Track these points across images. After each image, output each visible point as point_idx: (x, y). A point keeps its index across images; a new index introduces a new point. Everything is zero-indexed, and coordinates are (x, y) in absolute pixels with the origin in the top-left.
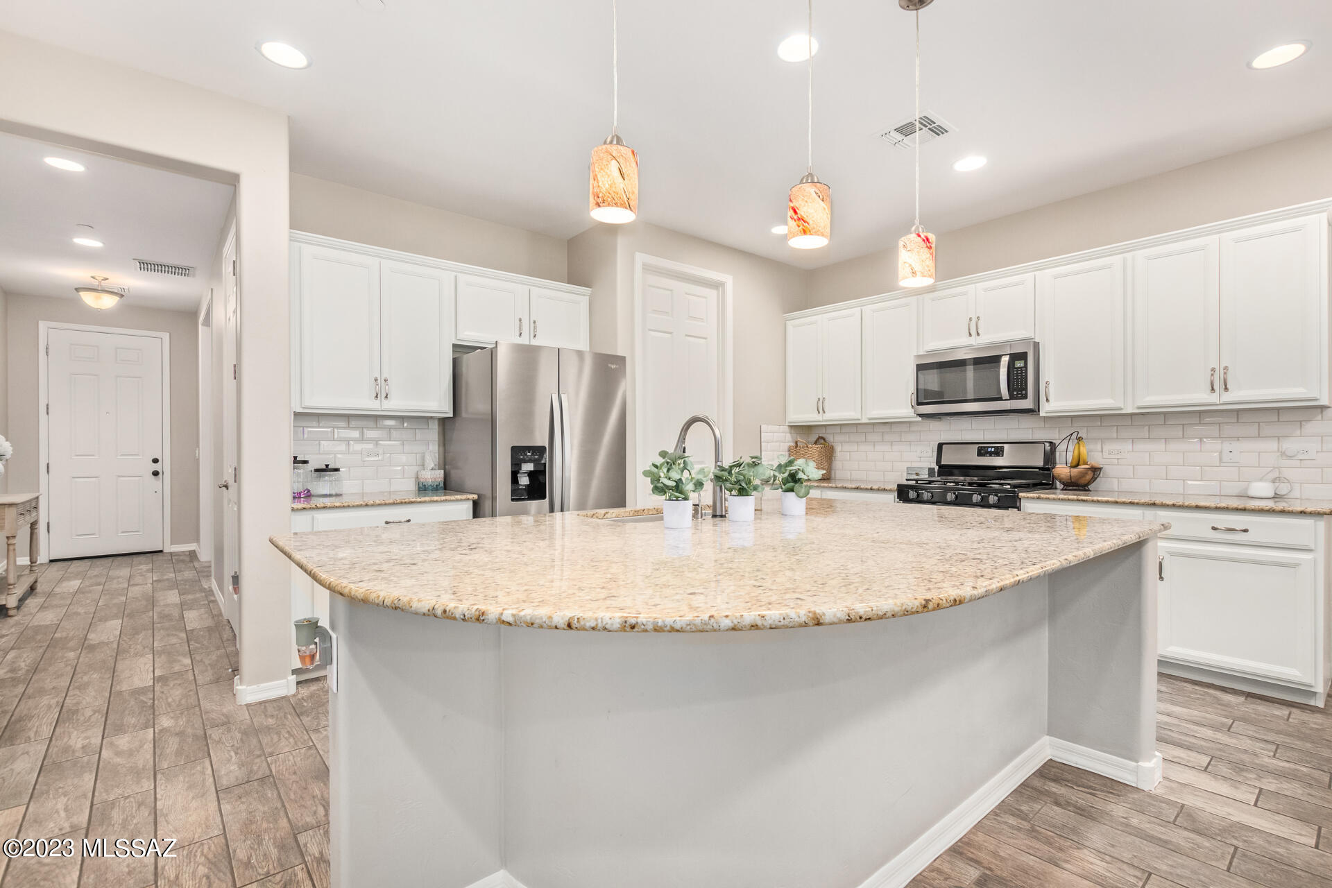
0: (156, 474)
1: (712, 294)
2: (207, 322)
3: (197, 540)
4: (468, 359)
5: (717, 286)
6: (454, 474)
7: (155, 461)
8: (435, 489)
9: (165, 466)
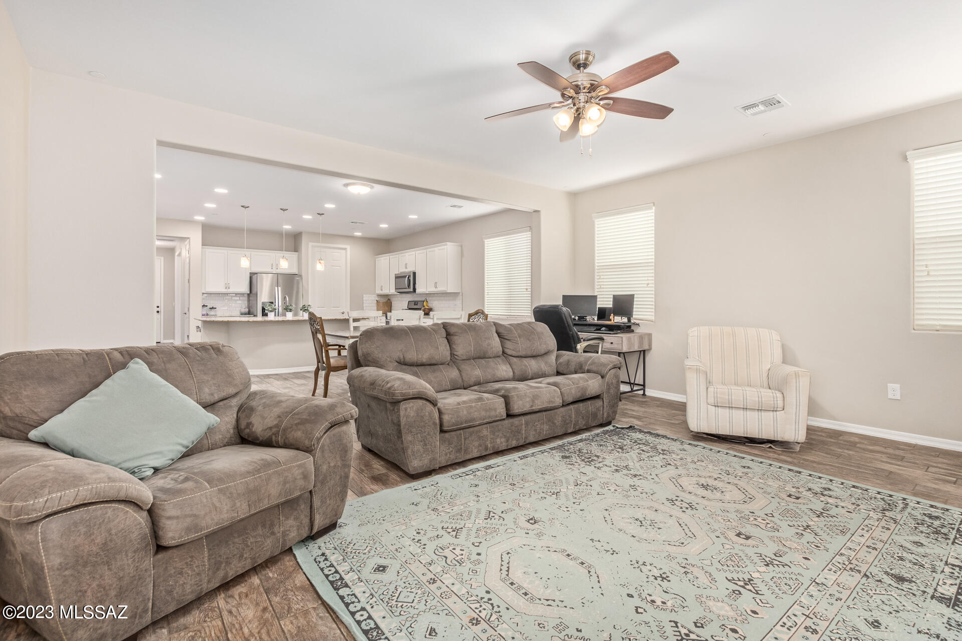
0: (158, 312)
1: (344, 251)
2: (180, 255)
3: (174, 338)
4: (254, 277)
5: (345, 249)
6: (251, 310)
7: (158, 307)
8: (246, 314)
9: (162, 309)
